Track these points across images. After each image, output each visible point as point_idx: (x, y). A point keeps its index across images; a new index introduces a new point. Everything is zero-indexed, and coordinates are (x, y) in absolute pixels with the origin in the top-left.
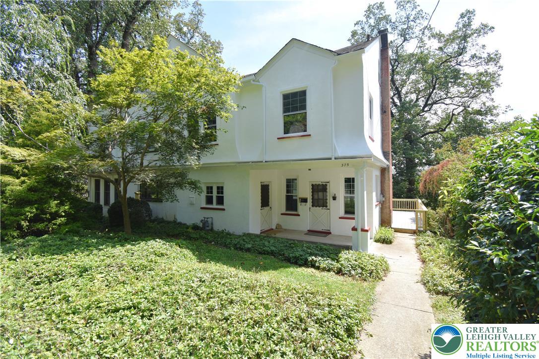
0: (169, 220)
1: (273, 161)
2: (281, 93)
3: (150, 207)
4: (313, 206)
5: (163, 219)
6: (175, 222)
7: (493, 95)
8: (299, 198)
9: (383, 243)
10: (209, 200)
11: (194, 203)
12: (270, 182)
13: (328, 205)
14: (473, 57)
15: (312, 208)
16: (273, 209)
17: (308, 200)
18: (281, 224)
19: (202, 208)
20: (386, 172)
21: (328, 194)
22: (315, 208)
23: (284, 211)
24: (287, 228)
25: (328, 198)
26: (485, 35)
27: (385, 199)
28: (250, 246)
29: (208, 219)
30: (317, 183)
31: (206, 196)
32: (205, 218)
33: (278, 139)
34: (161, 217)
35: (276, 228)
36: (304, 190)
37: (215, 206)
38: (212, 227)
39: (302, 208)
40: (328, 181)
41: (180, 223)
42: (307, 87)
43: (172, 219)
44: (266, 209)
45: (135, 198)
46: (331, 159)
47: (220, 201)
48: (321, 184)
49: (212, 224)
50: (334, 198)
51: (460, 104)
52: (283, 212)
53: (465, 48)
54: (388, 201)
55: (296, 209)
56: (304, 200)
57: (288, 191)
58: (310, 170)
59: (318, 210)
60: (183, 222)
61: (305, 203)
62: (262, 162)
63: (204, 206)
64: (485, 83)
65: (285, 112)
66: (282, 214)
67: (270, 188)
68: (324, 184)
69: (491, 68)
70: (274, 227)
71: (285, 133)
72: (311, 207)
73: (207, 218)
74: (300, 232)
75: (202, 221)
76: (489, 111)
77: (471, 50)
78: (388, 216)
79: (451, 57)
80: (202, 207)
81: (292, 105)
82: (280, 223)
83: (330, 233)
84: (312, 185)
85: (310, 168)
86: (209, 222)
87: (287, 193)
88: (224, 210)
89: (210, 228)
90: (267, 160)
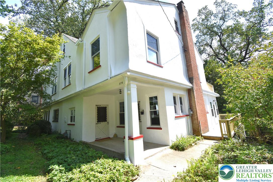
2: (90, 44)
9: (176, 150)
11: (66, 121)
12: (107, 105)
13: (141, 118)
16: (110, 123)
18: (117, 134)
19: (68, 124)
20: (192, 92)
23: (119, 124)
27: (193, 112)
32: (66, 130)
33: (89, 73)
35: (114, 137)
37: (73, 122)
38: (70, 137)
42: (99, 35)
44: (103, 124)
46: (108, 79)
49: (70, 134)
50: (142, 113)
52: (118, 126)
54: (195, 114)
57: (121, 111)
62: (82, 90)
63: (70, 123)
65: (92, 55)
66: (117, 127)
67: (107, 109)
70: (111, 137)
73: (68, 131)
78: (198, 126)
86: (68, 133)
87: (120, 112)
88: (74, 125)
90: (85, 88)
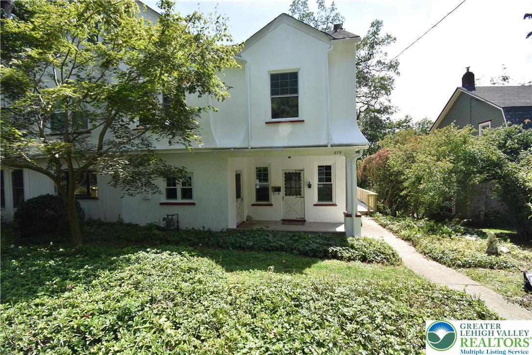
0: (112, 222)
1: (260, 148)
2: (269, 72)
3: (81, 206)
4: (286, 195)
5: (99, 220)
6: (120, 223)
7: (390, 97)
8: (272, 187)
10: (171, 194)
11: (150, 198)
12: (241, 171)
13: (302, 193)
14: (379, 62)
15: (285, 197)
16: (244, 199)
17: (282, 190)
18: (252, 216)
19: (161, 204)
21: (302, 182)
22: (288, 197)
23: (254, 201)
24: (259, 219)
25: (302, 186)
26: (388, 45)
28: (251, 243)
29: (173, 217)
30: (291, 172)
31: (166, 189)
32: (168, 215)
33: (266, 123)
34: (98, 219)
35: (247, 220)
36: (277, 179)
37: (179, 200)
38: (178, 226)
39: (275, 198)
40: (302, 168)
41: (129, 225)
42: (299, 69)
43: (114, 220)
44: (239, 200)
45: (54, 195)
46: (326, 146)
47: (187, 193)
48: (294, 172)
49: (178, 222)
50: (310, 186)
51: (365, 102)
52: (253, 203)
53: (372, 54)
55: (268, 199)
56: (277, 189)
58: (289, 157)
59: (292, 199)
60: (134, 222)
61: (278, 193)
62: (248, 148)
63: (165, 201)
64: (384, 86)
65: (272, 94)
66: (252, 205)
67: (241, 177)
68: (298, 172)
69: (391, 73)
70: (245, 220)
71: (273, 118)
72: (284, 195)
73: (172, 215)
74: (275, 222)
75: (164, 219)
76: (385, 110)
77: (377, 57)
79: (362, 61)
80: (162, 202)
81: (281, 87)
82: (250, 215)
83: (305, 221)
84: (285, 173)
85: (289, 156)
86: (174, 220)
88: (194, 204)
89: (176, 226)
90: (253, 146)
